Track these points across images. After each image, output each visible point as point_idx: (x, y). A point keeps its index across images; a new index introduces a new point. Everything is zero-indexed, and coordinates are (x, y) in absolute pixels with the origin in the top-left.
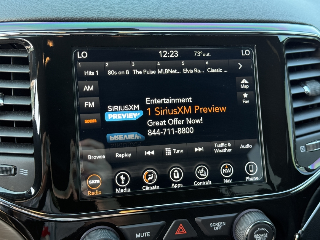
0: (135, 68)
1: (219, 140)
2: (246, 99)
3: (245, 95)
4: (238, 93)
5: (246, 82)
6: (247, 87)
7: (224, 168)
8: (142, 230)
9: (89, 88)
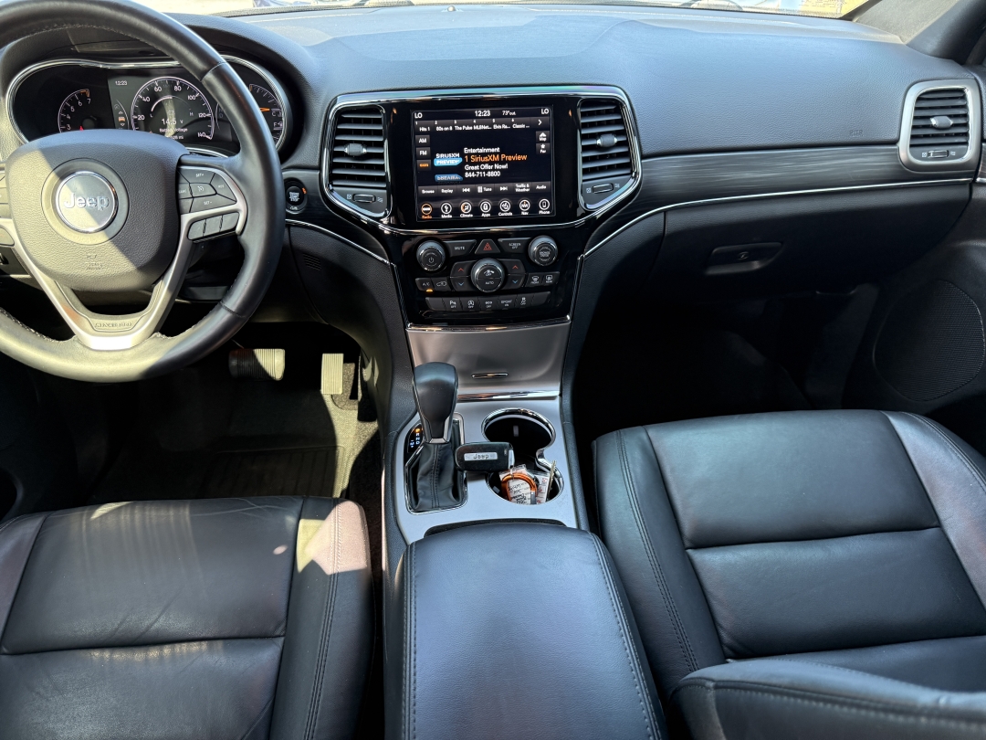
0: (456, 125)
1: (520, 181)
2: (543, 149)
3: (543, 146)
4: (537, 144)
5: (545, 135)
6: (545, 139)
7: (523, 203)
8: (459, 245)
9: (423, 141)
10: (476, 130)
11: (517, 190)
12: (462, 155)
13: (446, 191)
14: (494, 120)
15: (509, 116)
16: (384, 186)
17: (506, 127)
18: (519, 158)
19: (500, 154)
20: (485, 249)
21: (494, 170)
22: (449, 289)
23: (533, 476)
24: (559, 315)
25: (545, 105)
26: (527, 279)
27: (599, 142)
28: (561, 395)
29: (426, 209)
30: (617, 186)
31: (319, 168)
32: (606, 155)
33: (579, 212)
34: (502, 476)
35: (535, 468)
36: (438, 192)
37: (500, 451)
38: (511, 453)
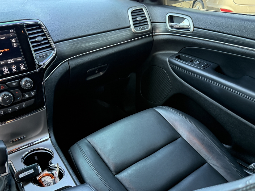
1: (9, 59)
2: (15, 45)
3: (15, 44)
4: (12, 44)
5: (14, 40)
6: (15, 42)
7: (13, 67)
11: (9, 62)
20: (2, 88)
23: (51, 173)
24: (41, 107)
25: (11, 29)
26: (23, 96)
27: (36, 39)
28: (50, 137)
30: (48, 54)
32: (40, 44)
33: (37, 66)
34: (38, 178)
35: (50, 170)
37: (34, 168)
38: (39, 167)
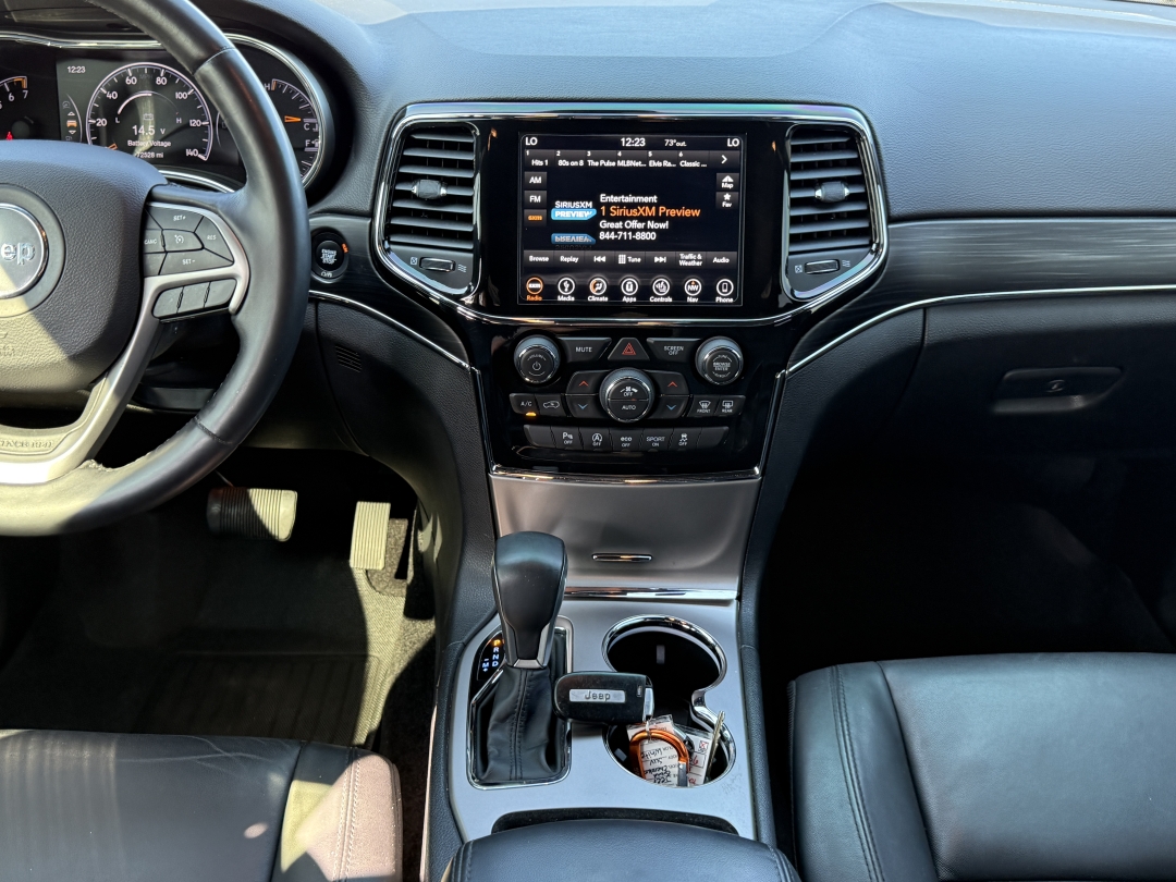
0: (590, 158)
1: (687, 250)
3: (727, 197)
4: (718, 193)
5: (731, 180)
6: (730, 186)
7: (690, 283)
8: (584, 344)
9: (536, 180)
10: (621, 167)
11: (682, 263)
12: (597, 205)
13: (567, 260)
14: (650, 154)
15: (675, 148)
16: (470, 247)
17: (669, 165)
18: (687, 213)
19: (657, 205)
20: (625, 352)
21: (645, 229)
22: (562, 413)
23: (684, 736)
24: (742, 465)
25: (733, 134)
26: (691, 404)
27: (819, 193)
28: (739, 598)
29: (535, 285)
30: (846, 264)
31: (371, 215)
32: (831, 214)
33: (782, 303)
34: (631, 732)
35: (689, 723)
36: (555, 260)
37: (630, 689)
38: (649, 692)
